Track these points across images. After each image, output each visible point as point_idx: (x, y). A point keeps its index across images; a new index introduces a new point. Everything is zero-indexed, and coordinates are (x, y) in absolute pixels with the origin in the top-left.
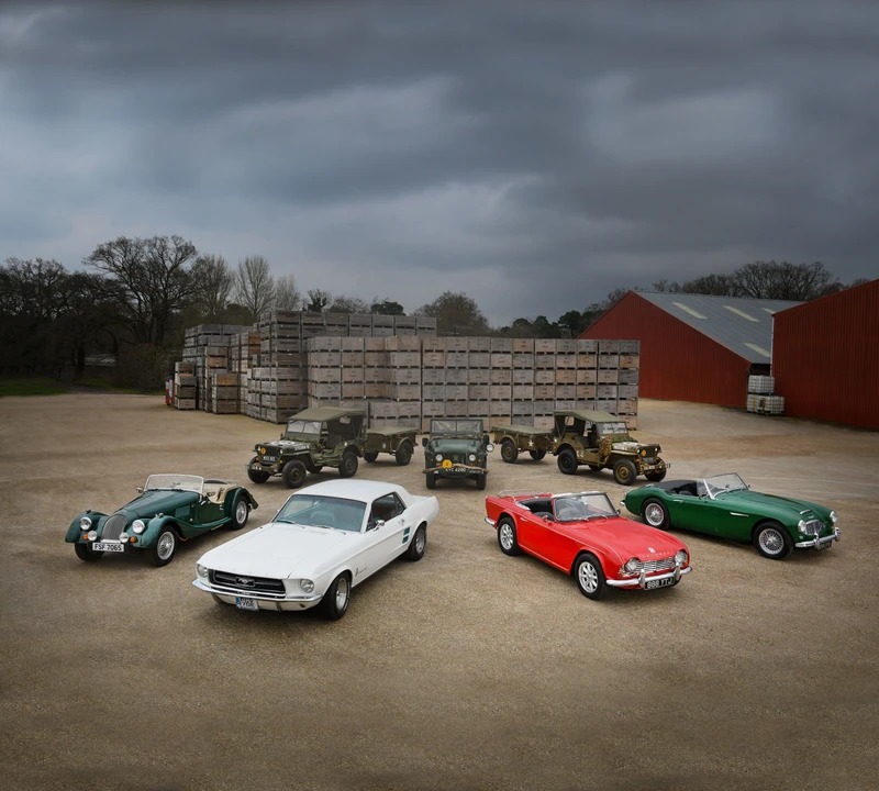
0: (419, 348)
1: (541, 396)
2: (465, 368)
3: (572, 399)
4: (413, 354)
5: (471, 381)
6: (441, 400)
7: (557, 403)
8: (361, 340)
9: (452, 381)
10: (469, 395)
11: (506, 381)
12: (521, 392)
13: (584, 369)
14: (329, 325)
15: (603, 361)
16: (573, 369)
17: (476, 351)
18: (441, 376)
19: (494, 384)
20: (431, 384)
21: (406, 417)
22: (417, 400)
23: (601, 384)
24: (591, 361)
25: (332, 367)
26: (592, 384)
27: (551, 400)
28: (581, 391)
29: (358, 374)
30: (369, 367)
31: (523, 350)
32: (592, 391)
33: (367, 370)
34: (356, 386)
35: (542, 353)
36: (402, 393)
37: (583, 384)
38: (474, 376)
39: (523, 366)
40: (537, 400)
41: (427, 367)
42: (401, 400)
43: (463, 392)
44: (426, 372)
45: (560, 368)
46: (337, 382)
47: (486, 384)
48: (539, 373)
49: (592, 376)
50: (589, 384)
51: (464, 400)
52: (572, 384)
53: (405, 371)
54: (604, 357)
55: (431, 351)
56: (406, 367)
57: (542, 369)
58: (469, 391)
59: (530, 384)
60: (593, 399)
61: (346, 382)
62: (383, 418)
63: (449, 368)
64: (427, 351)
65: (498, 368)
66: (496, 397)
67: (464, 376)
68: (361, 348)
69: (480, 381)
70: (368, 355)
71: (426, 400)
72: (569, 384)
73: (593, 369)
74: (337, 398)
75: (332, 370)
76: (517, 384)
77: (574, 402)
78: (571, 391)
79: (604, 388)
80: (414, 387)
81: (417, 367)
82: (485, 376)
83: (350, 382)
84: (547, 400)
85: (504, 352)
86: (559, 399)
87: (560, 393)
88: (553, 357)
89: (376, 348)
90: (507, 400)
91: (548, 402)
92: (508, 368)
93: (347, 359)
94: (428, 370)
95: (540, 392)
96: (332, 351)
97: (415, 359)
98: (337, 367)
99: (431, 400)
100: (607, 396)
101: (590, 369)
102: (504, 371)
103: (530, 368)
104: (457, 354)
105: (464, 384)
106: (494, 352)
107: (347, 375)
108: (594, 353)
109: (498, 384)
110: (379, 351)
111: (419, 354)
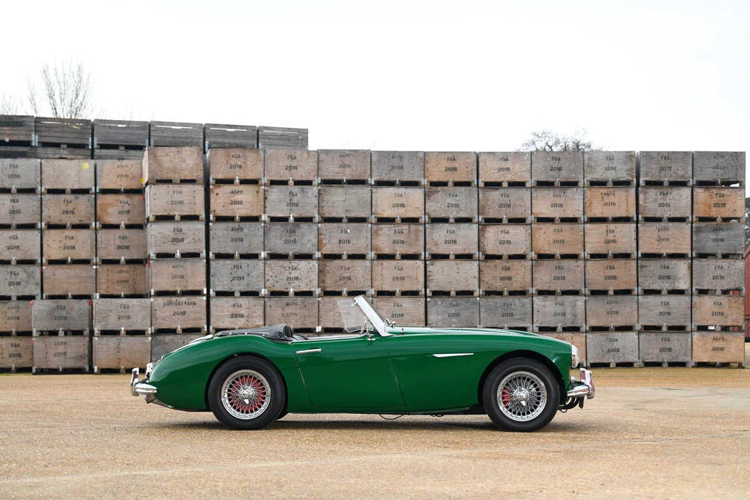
0: (199, 175)
1: (498, 285)
2: (309, 220)
3: (575, 293)
4: (186, 188)
5: (327, 250)
6: (255, 294)
7: (538, 301)
8: (87, 165)
9: (281, 250)
10: (321, 281)
11: (411, 251)
12: (447, 275)
13: (603, 220)
14: (45, 145)
15: (652, 201)
16: (574, 220)
17: (339, 182)
18: (253, 238)
19: (381, 257)
20: (229, 256)
21: (172, 331)
22: (198, 293)
23: (647, 256)
24: (622, 202)
25: (21, 227)
26: (626, 256)
27: (523, 293)
28: (597, 274)
29: (82, 244)
30: (106, 226)
31: (450, 178)
32: (625, 274)
33: (104, 235)
34: (79, 270)
35: (496, 185)
36: (161, 276)
37: (603, 256)
38: (334, 239)
39: (452, 214)
40: (488, 293)
41: (220, 219)
42: (160, 294)
43: (306, 275)
44: (218, 229)
45: (541, 220)
46: (32, 262)
47: (362, 257)
48: (492, 232)
49: (624, 236)
50: (617, 256)
51: (310, 294)
52: (574, 257)
53: (167, 228)
54: (653, 193)
55: (230, 182)
56: (169, 218)
57: (498, 221)
58: (320, 272)
59: (468, 257)
60: (628, 292)
61: (51, 262)
62: (115, 333)
63: (273, 219)
64: (220, 182)
65: (390, 220)
66: (387, 288)
67: (307, 239)
68: (87, 183)
69: (346, 250)
70: (102, 199)
71: (219, 294)
72: (564, 257)
73: (626, 220)
74: (32, 298)
75: (20, 233)
76: (436, 257)
77: (580, 301)
78: (572, 274)
79: (653, 266)
80: (189, 263)
81: (194, 218)
82: (359, 239)
83: (62, 262)
84: (512, 293)
85: (405, 184)
86: (541, 293)
87: (545, 276)
88: (524, 194)
89: (123, 184)
90: (414, 294)
91: (516, 300)
92: (414, 220)
93: (54, 209)
94: (222, 225)
95: (495, 276)
96: (20, 191)
97: (192, 199)
98: (31, 227)
99: (229, 294)
100: (665, 286)
101: (617, 220)
102: (405, 227)
103: (468, 220)
104: (292, 187)
105: (308, 257)
106: (380, 184)
107: (56, 245)
108: (626, 184)
109: (391, 257)
110: (129, 192)
111: (200, 189)
